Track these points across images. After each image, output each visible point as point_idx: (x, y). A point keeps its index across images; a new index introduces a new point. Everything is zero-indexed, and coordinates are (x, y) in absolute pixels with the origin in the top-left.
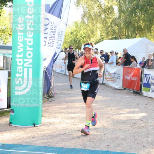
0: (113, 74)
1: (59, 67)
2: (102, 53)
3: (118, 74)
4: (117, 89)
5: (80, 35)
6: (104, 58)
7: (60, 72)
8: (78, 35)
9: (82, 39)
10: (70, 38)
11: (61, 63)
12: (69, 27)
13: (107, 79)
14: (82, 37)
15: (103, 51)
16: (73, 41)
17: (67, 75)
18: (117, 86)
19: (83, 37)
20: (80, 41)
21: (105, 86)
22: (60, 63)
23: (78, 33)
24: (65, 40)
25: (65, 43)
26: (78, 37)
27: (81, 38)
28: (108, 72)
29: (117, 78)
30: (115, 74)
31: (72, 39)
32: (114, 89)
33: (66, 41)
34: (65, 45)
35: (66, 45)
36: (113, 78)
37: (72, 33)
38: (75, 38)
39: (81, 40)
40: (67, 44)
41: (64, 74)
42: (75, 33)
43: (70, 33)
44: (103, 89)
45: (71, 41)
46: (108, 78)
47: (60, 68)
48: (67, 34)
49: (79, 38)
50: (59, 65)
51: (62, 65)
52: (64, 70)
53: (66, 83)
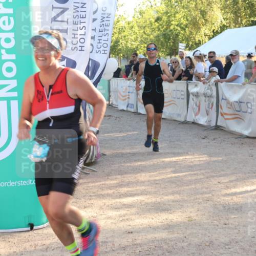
0: (236, 104)
1: (123, 97)
2: (212, 57)
3: (247, 103)
4: (248, 137)
5: (176, 23)
6: (216, 69)
7: (125, 109)
8: (173, 23)
9: (182, 32)
10: (153, 30)
11: (126, 89)
12: (152, 6)
13: (226, 117)
14: (180, 27)
15: (214, 53)
16: (161, 37)
17: (140, 114)
18: (247, 129)
19: (182, 26)
20: (177, 35)
21: (220, 132)
22: (124, 88)
23: (173, 19)
24: (145, 36)
26: (172, 27)
27: (179, 29)
28: (226, 99)
29: (246, 112)
30: (240, 102)
31: (159, 32)
32: (241, 136)
33: (147, 38)
36: (237, 113)
37: (158, 19)
38: (166, 29)
39: (179, 33)
41: (134, 113)
42: (165, 18)
43: (153, 21)
44: (214, 139)
45: (158, 36)
46: (226, 114)
47: (125, 99)
48: (148, 22)
49: (174, 28)
50: (124, 92)
51: (129, 92)
52: (133, 103)
53: (134, 131)
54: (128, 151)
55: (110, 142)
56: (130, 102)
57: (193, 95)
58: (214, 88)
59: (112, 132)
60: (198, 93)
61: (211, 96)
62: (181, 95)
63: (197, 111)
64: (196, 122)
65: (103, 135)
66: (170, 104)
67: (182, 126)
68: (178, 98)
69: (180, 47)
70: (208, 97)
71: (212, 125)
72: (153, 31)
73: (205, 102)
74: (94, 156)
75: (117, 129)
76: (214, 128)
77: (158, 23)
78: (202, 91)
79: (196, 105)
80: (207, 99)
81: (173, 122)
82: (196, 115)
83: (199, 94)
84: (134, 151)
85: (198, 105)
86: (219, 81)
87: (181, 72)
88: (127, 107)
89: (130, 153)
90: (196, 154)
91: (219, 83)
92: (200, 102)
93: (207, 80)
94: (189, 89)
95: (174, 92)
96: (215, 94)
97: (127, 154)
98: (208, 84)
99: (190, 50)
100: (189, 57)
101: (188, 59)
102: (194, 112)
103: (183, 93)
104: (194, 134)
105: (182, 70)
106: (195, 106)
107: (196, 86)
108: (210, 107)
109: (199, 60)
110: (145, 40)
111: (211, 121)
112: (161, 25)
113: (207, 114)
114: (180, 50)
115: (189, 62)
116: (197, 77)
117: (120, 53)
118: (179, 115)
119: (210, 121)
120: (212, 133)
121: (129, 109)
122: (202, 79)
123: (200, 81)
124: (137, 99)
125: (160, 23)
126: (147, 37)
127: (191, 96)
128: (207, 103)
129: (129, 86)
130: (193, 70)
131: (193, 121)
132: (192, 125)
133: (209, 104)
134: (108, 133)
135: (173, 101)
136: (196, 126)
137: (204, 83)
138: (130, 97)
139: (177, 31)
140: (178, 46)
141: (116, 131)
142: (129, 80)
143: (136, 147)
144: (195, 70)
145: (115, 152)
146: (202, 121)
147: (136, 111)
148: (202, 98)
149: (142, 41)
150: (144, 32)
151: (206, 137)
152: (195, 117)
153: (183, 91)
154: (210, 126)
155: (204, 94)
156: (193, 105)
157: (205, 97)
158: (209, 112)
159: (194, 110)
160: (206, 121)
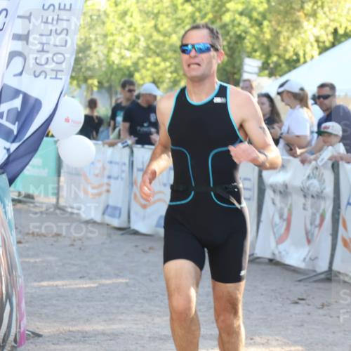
1: (95, 188)
2: (326, 97)
7: (98, 218)
9: (253, 31)
11: (104, 168)
14: (250, 18)
15: (332, 87)
17: (136, 233)
19: (255, 15)
20: (240, 38)
22: (99, 166)
24: (157, 37)
25: (158, 55)
26: (227, 18)
27: (245, 21)
33: (163, 43)
34: (155, 64)
35: (163, 65)
40: (165, 60)
41: (120, 229)
44: (323, 306)
47: (100, 194)
49: (233, 21)
50: (97, 176)
51: (109, 177)
52: (119, 205)
53: (117, 276)
54: (100, 327)
55: (54, 302)
57: (274, 191)
58: (329, 176)
59: (60, 277)
60: (286, 186)
61: (319, 196)
63: (283, 230)
64: (278, 259)
65: (36, 284)
69: (246, 68)
70: (313, 196)
71: (319, 270)
72: (178, 25)
73: (304, 209)
74: (11, 338)
75: (75, 269)
77: (193, 5)
78: (298, 183)
80: (309, 201)
82: (280, 241)
83: (290, 190)
84: (116, 327)
85: (285, 216)
86: (342, 159)
88: (104, 213)
89: (103, 334)
90: (274, 343)
91: (341, 163)
92: (290, 210)
93: (312, 154)
96: (329, 190)
97: (96, 334)
98: (314, 163)
99: (271, 75)
100: (268, 96)
101: (265, 100)
102: (274, 234)
103: (248, 185)
104: (273, 290)
108: (317, 222)
110: (157, 47)
111: (316, 258)
112: (199, 10)
113: (309, 241)
114: (246, 76)
117: (91, 77)
119: (314, 259)
120: (319, 289)
121: (108, 220)
122: (299, 151)
123: (294, 155)
124: (130, 194)
125: (197, 4)
126: (161, 38)
127: (269, 194)
128: (309, 212)
129: (111, 162)
131: (269, 256)
132: (269, 267)
133: (314, 214)
134: (51, 278)
136: (278, 269)
137: (303, 162)
138: (112, 189)
139: (242, 28)
140: (241, 64)
141: (72, 276)
142: (112, 145)
143: (121, 317)
145: (66, 328)
146: (295, 256)
147: (124, 225)
148: (298, 200)
149: (148, 47)
150: (156, 27)
151: (303, 299)
152: (277, 247)
153: (249, 180)
154: (315, 271)
155: (302, 190)
156: (273, 216)
157: (305, 196)
158: (313, 234)
159: (275, 230)
160: (305, 259)
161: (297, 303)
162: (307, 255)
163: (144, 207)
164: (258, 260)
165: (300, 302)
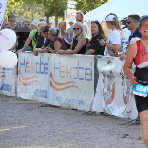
44: (140, 138)
51: (4, 69)
56: (6, 82)
57: (104, 75)
62: (86, 74)
63: (110, 97)
64: (107, 113)
66: (68, 87)
67: (86, 118)
68: (80, 79)
70: (127, 78)
71: (132, 118)
73: (122, 85)
76: (134, 122)
78: (119, 70)
79: (108, 89)
80: (126, 81)
81: (72, 111)
85: (111, 89)
87: (85, 43)
88: (1, 89)
92: (114, 86)
94: (98, 66)
95: (76, 70)
100: (97, 22)
101: (96, 25)
102: (105, 99)
103: (88, 72)
105: (87, 40)
106: (106, 90)
107: (109, 62)
109: (114, 26)
113: (126, 103)
115: (97, 29)
116: (112, 50)
118: (81, 102)
119: (129, 112)
122: (119, 53)
123: (116, 56)
127: (101, 77)
128: (126, 86)
130: (105, 41)
131: (102, 111)
132: (102, 117)
135: (73, 82)
138: (6, 75)
144: (108, 41)
151: (127, 135)
152: (106, 106)
153: (89, 69)
154: (130, 119)
155: (121, 75)
156: (104, 89)
157: (123, 78)
158: (128, 99)
159: (105, 97)
160: (123, 112)
161: (125, 137)
162: (125, 110)
163: (25, 85)
164: (94, 113)
165: (127, 136)
